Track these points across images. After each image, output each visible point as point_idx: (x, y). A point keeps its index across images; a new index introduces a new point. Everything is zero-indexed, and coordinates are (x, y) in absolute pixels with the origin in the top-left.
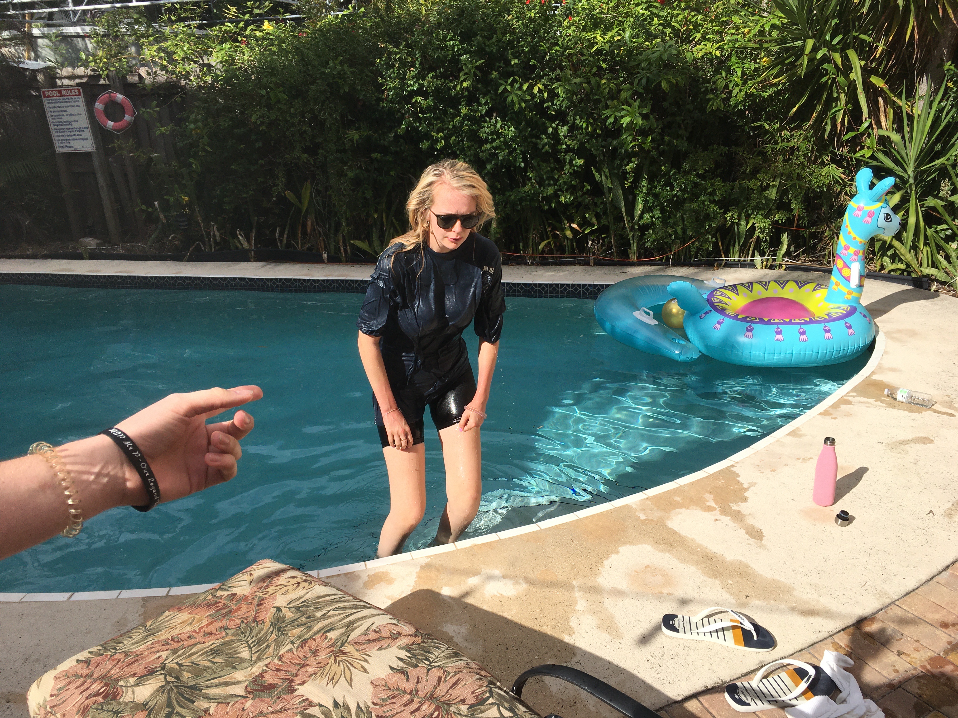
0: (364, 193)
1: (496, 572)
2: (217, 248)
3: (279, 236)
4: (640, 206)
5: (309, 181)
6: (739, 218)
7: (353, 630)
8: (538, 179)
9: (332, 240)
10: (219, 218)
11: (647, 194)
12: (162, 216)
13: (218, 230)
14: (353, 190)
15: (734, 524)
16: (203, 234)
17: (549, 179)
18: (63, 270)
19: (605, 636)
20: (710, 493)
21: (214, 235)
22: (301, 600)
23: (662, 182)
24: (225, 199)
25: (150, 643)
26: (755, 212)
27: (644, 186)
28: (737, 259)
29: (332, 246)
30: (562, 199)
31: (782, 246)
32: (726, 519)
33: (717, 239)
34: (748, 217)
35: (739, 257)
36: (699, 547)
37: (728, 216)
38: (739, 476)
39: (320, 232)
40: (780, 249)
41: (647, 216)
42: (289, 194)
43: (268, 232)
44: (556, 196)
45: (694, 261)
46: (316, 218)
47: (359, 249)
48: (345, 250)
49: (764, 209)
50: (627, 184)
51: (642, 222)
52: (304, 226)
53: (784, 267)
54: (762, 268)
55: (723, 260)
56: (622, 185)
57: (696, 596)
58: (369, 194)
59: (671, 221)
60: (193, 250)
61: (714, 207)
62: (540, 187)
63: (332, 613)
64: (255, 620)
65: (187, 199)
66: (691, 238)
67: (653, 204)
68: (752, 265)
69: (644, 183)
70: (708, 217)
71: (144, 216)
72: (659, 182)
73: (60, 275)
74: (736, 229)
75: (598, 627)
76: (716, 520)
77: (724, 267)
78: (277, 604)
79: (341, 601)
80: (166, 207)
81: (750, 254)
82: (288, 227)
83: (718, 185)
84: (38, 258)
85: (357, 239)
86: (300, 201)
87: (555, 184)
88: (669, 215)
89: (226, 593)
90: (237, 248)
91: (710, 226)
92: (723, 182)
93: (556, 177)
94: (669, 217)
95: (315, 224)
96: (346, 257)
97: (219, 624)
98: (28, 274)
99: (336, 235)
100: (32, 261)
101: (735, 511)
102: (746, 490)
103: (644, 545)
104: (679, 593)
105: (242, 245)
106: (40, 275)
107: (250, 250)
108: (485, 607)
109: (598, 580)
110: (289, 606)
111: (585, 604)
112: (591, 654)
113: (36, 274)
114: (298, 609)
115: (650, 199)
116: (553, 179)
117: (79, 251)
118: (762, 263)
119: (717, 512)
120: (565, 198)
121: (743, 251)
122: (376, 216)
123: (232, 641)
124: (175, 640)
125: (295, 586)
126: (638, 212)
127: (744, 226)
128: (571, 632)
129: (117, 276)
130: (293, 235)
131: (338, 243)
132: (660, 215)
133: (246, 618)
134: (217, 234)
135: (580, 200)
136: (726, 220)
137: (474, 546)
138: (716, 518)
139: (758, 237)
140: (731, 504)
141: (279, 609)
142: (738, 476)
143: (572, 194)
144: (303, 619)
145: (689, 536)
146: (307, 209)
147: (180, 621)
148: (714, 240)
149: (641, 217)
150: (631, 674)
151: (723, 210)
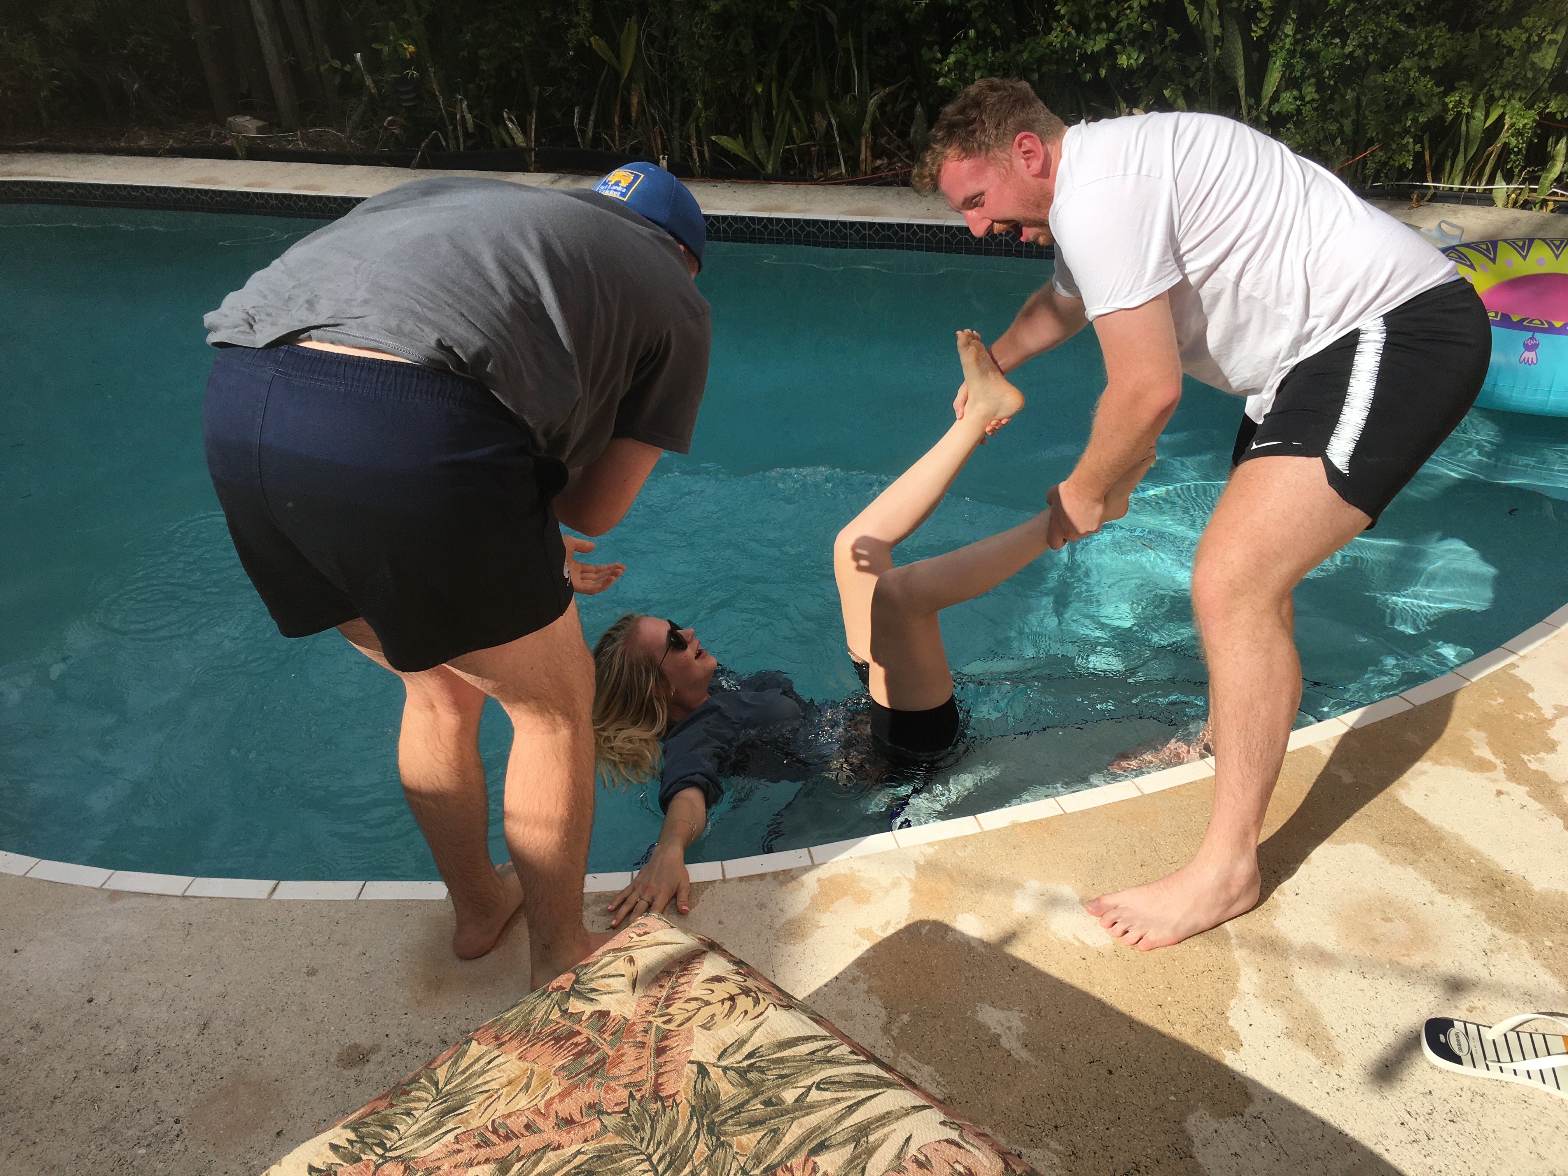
0: (737, 44)
1: (1067, 890)
2: (470, 143)
3: (580, 123)
4: (1274, 77)
5: (634, 17)
6: (1473, 104)
7: (870, 1152)
8: (1076, 19)
9: (676, 133)
10: (470, 85)
11: (1292, 53)
12: (369, 81)
13: (471, 109)
14: (717, 38)
15: (1538, 806)
16: (442, 117)
17: (1098, 18)
18: (203, 181)
19: (1306, 1057)
20: (1478, 727)
21: (463, 117)
22: (747, 1049)
23: (1325, 31)
24: (482, 52)
25: (450, 1137)
26: (1506, 95)
27: (1287, 36)
28: (1456, 186)
29: (676, 144)
30: (1123, 61)
31: (1553, 165)
32: (1519, 792)
33: (1423, 147)
34: (1491, 101)
35: (1463, 182)
36: (1473, 857)
37: (1451, 100)
38: (1532, 690)
39: (654, 118)
40: (1549, 171)
41: (1287, 96)
42: (597, 43)
43: (558, 115)
44: (1110, 53)
45: (1372, 187)
46: (647, 91)
47: (725, 152)
48: (701, 154)
49: (1526, 88)
50: (1257, 32)
51: (1275, 109)
52: (626, 105)
53: (1551, 206)
54: (1506, 205)
55: (1428, 187)
56: (1246, 32)
57: (1483, 973)
58: (747, 45)
59: (1336, 107)
60: (426, 146)
61: (1427, 83)
62: (1078, 35)
63: (815, 1095)
64: (656, 1095)
65: (412, 48)
66: (1371, 142)
67: (1303, 73)
68: (1487, 199)
69: (1289, 29)
70: (1411, 101)
71: (337, 81)
72: (1320, 28)
73: (200, 191)
74: (1464, 128)
75: (1289, 1034)
76: (1499, 793)
77: (1430, 200)
78: (696, 1056)
79: (830, 1062)
80: (375, 63)
81: (1485, 178)
82: (595, 106)
83: (1440, 36)
84: (160, 156)
85: (722, 134)
86: (618, 57)
87: (1109, 31)
88: (1332, 95)
89: (588, 1009)
90: (504, 144)
91: (1415, 120)
92: (1449, 30)
93: (1113, 14)
94: (1331, 99)
95: (645, 104)
96: (702, 167)
97: (585, 1096)
98: (145, 188)
99: (683, 123)
100: (150, 160)
101: (1536, 772)
102: (1551, 723)
103: (1358, 845)
104: (1447, 965)
105: (512, 139)
106: (165, 189)
107: (528, 150)
108: (1054, 970)
109: (1277, 924)
110: (723, 1063)
111: (1255, 979)
112: (1282, 1100)
113: (159, 188)
114: (742, 1073)
115: (1299, 63)
116: (1106, 17)
117: (228, 143)
118: (1508, 196)
119: (1499, 773)
120: (1129, 57)
121: (1473, 171)
122: (759, 90)
123: (616, 1149)
124: (502, 1132)
125: (728, 1004)
126: (1269, 88)
127: (1480, 121)
128: (1236, 1044)
129: (298, 196)
130: (603, 122)
131: (688, 138)
132: (1316, 96)
133: (638, 1085)
134: (468, 116)
135: (1157, 61)
136: (1445, 109)
137: (1015, 825)
138: (1499, 787)
139: (1506, 144)
140: (1525, 757)
141: (702, 1070)
142: (1530, 688)
143: (1142, 49)
144: (757, 1107)
145: (1447, 827)
146: (631, 72)
147: (504, 1080)
148: (1418, 147)
149: (1275, 99)
150: (1371, 1153)
151: (1442, 89)
